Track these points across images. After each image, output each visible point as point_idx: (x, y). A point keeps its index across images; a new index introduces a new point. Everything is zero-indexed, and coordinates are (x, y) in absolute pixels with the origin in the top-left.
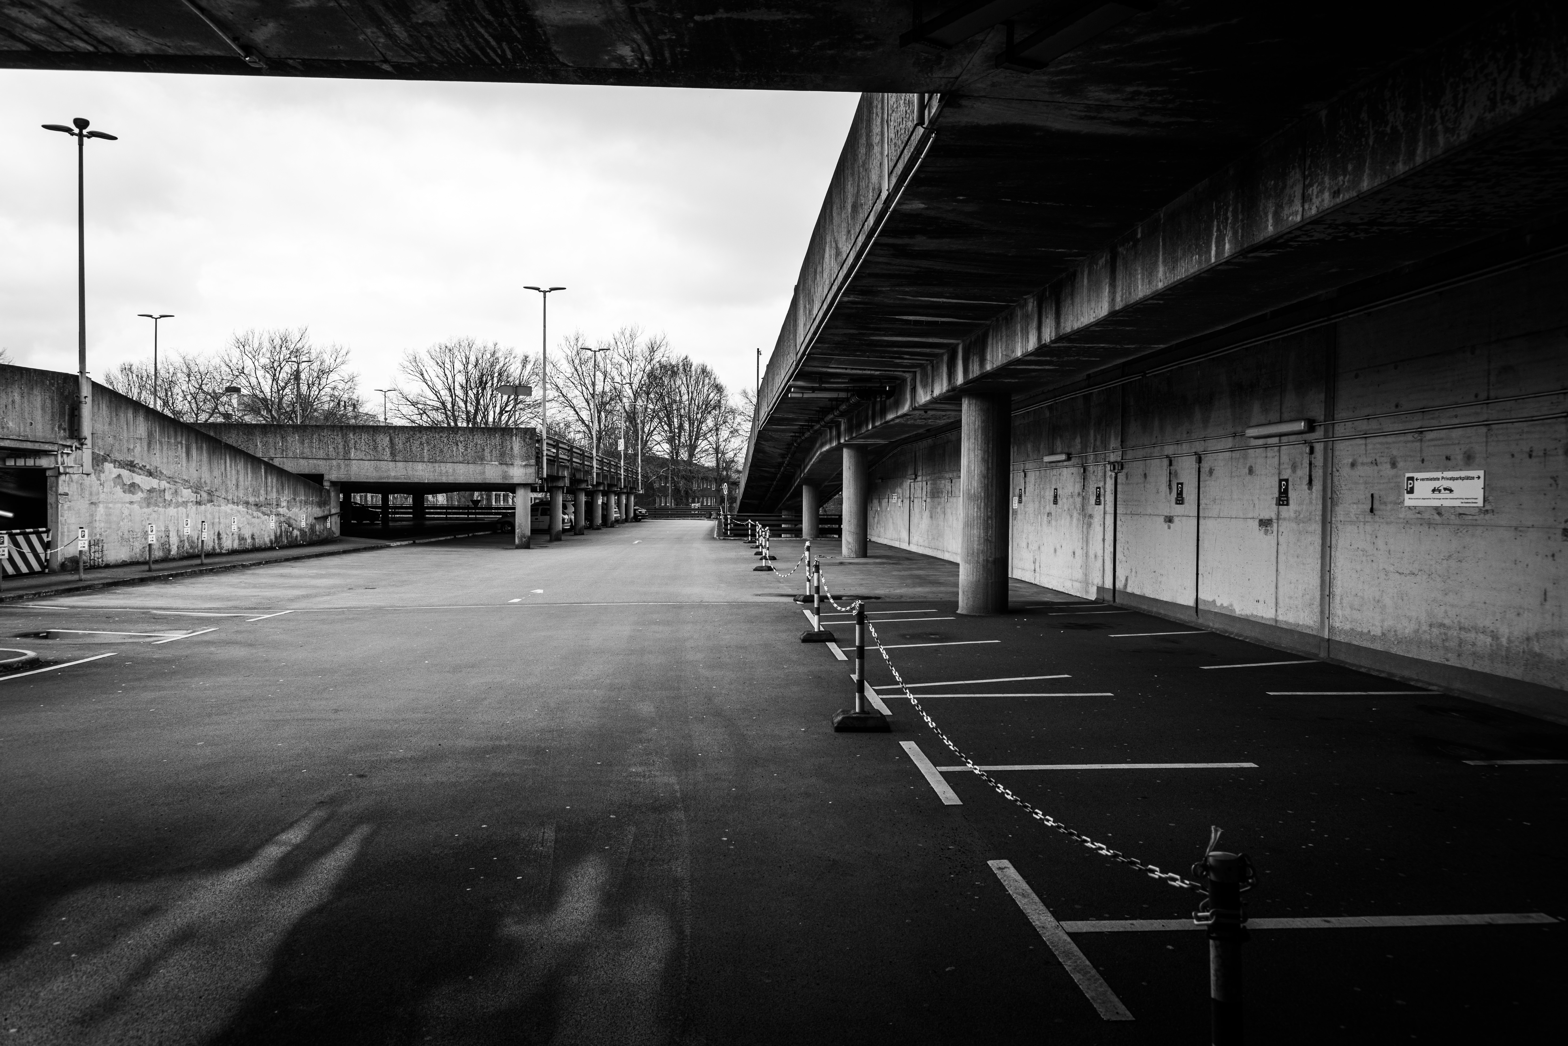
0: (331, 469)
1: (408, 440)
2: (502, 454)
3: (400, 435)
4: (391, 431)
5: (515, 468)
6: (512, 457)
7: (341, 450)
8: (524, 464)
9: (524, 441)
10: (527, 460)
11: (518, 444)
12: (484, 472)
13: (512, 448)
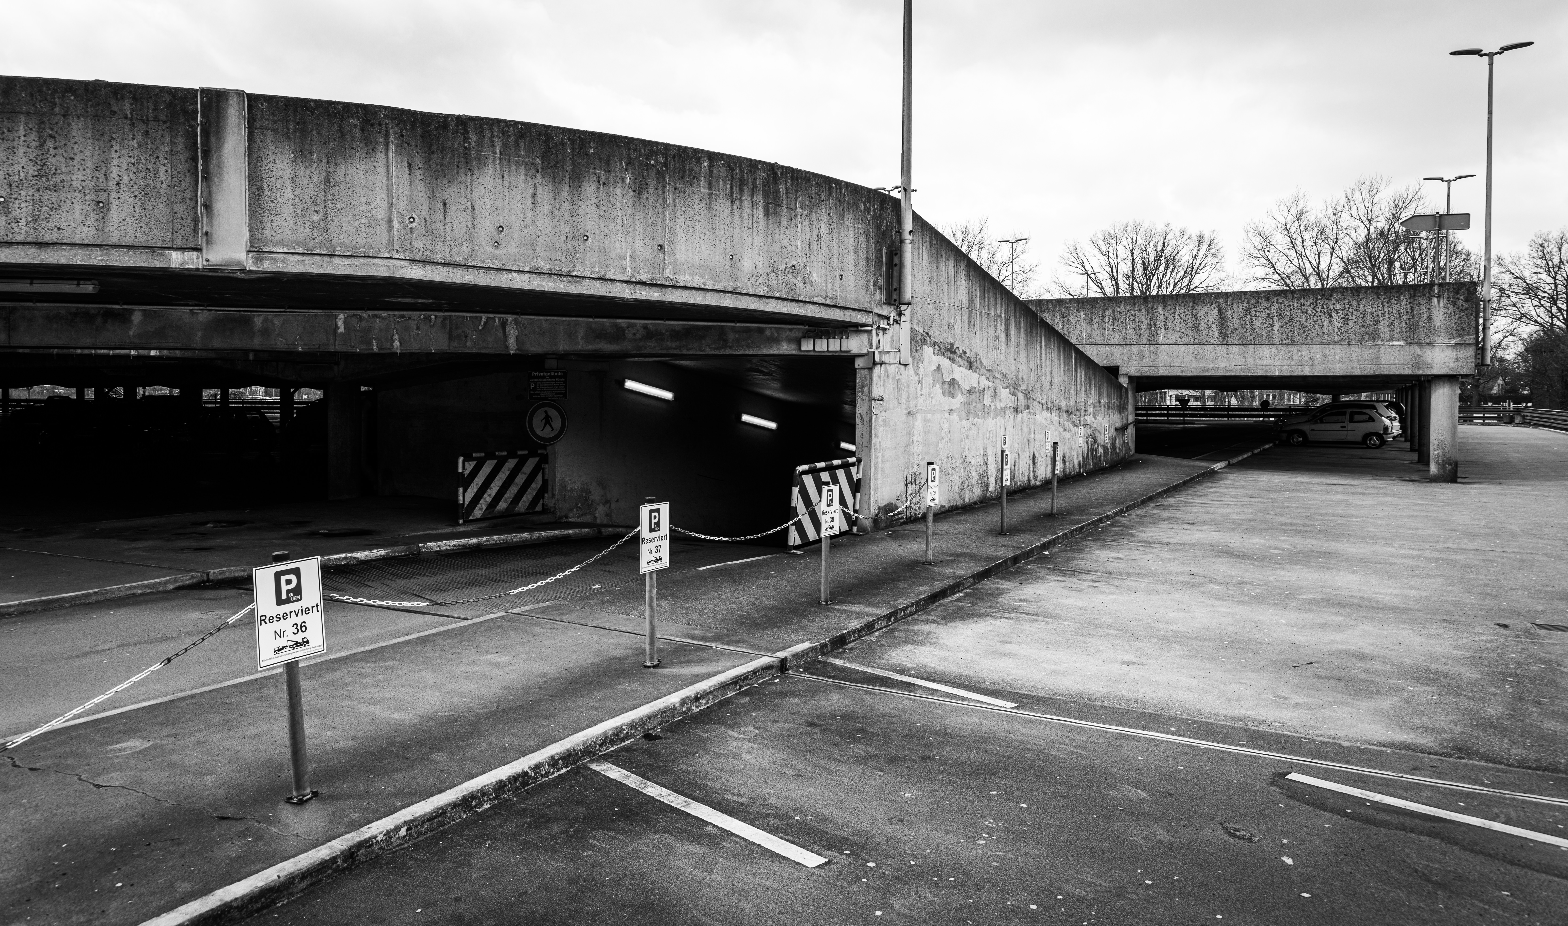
0: (1129, 359)
1: (1248, 312)
2: (1412, 329)
3: (1235, 306)
4: (1221, 300)
5: (1437, 350)
6: (1431, 331)
7: (1145, 331)
8: (1453, 342)
9: (1455, 304)
10: (1460, 335)
11: (1442, 310)
12: (1378, 358)
13: (1430, 317)
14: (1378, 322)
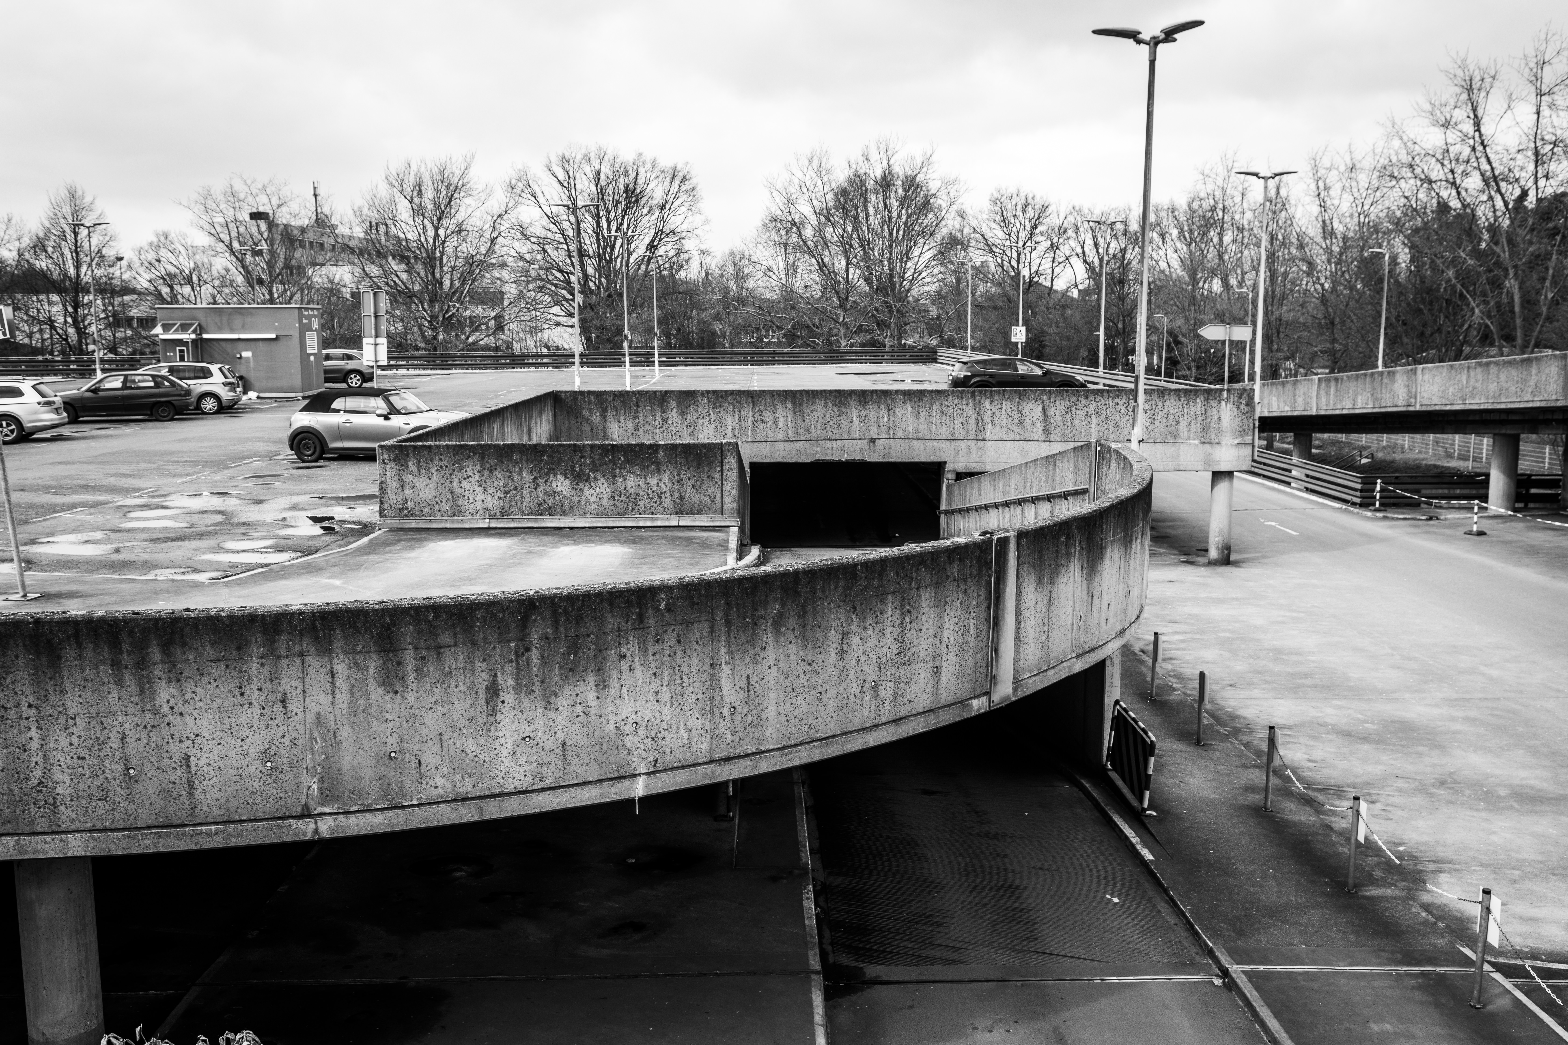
0: (957, 454)
1: (1069, 409)
2: (1205, 429)
3: (1057, 403)
4: (1045, 397)
5: (1224, 449)
6: (1219, 432)
8: (1236, 442)
9: (1238, 408)
10: (1242, 436)
11: (1229, 413)
13: (1219, 419)
14: (1178, 422)
